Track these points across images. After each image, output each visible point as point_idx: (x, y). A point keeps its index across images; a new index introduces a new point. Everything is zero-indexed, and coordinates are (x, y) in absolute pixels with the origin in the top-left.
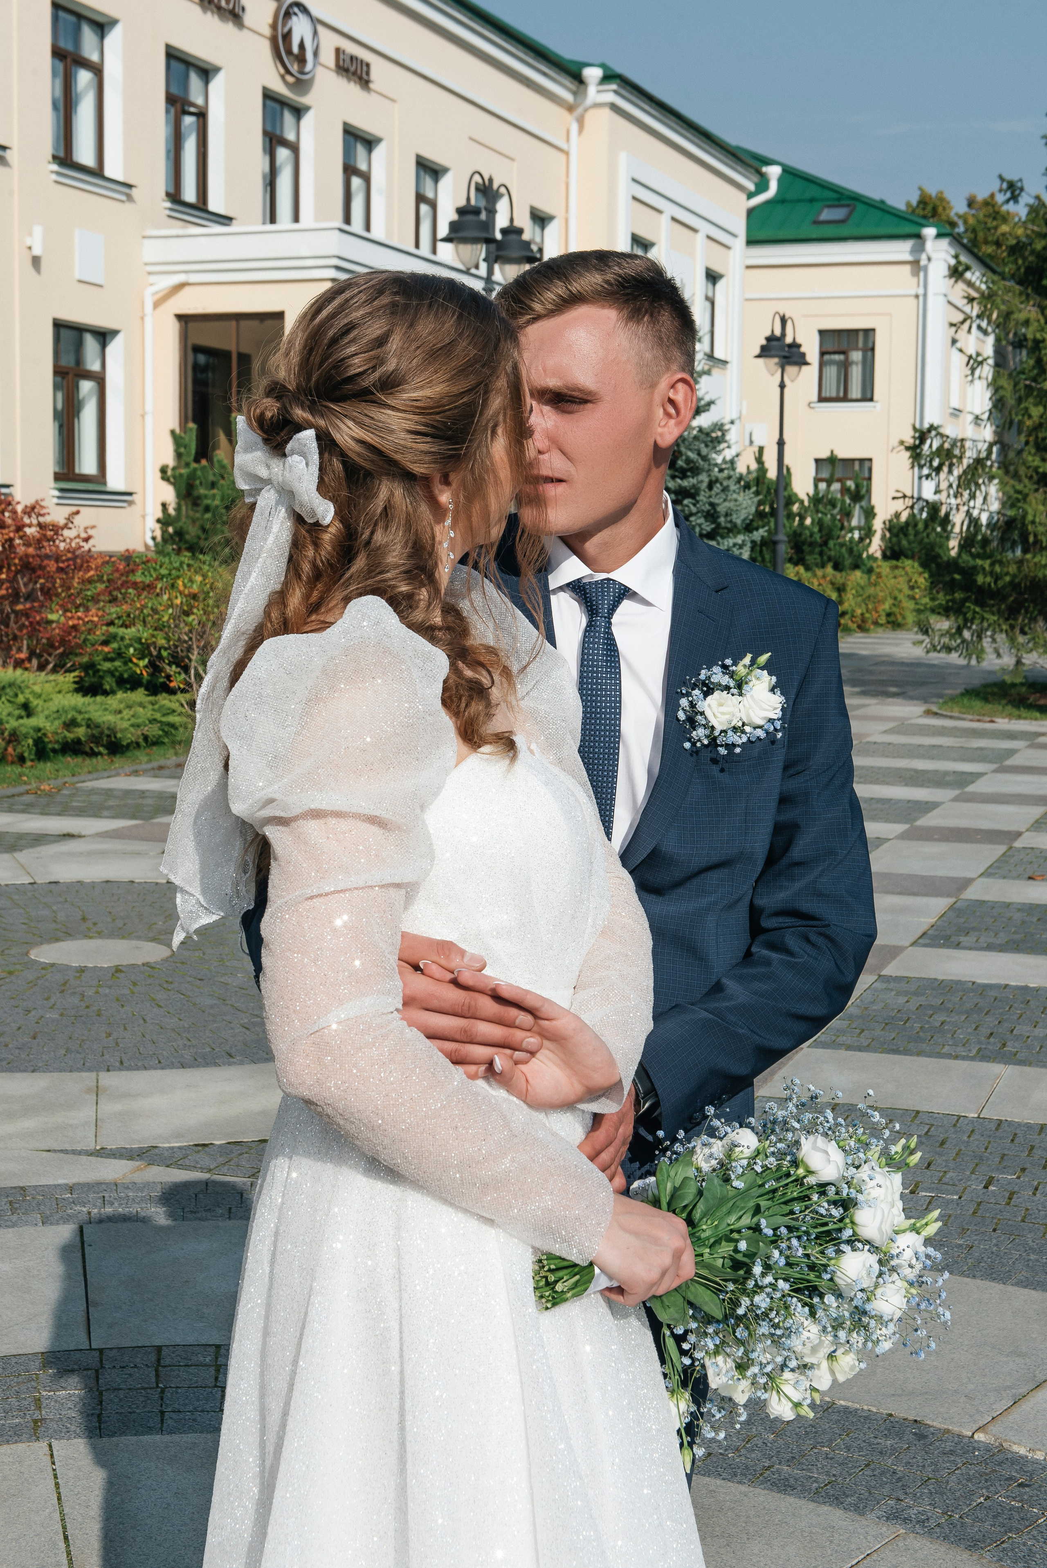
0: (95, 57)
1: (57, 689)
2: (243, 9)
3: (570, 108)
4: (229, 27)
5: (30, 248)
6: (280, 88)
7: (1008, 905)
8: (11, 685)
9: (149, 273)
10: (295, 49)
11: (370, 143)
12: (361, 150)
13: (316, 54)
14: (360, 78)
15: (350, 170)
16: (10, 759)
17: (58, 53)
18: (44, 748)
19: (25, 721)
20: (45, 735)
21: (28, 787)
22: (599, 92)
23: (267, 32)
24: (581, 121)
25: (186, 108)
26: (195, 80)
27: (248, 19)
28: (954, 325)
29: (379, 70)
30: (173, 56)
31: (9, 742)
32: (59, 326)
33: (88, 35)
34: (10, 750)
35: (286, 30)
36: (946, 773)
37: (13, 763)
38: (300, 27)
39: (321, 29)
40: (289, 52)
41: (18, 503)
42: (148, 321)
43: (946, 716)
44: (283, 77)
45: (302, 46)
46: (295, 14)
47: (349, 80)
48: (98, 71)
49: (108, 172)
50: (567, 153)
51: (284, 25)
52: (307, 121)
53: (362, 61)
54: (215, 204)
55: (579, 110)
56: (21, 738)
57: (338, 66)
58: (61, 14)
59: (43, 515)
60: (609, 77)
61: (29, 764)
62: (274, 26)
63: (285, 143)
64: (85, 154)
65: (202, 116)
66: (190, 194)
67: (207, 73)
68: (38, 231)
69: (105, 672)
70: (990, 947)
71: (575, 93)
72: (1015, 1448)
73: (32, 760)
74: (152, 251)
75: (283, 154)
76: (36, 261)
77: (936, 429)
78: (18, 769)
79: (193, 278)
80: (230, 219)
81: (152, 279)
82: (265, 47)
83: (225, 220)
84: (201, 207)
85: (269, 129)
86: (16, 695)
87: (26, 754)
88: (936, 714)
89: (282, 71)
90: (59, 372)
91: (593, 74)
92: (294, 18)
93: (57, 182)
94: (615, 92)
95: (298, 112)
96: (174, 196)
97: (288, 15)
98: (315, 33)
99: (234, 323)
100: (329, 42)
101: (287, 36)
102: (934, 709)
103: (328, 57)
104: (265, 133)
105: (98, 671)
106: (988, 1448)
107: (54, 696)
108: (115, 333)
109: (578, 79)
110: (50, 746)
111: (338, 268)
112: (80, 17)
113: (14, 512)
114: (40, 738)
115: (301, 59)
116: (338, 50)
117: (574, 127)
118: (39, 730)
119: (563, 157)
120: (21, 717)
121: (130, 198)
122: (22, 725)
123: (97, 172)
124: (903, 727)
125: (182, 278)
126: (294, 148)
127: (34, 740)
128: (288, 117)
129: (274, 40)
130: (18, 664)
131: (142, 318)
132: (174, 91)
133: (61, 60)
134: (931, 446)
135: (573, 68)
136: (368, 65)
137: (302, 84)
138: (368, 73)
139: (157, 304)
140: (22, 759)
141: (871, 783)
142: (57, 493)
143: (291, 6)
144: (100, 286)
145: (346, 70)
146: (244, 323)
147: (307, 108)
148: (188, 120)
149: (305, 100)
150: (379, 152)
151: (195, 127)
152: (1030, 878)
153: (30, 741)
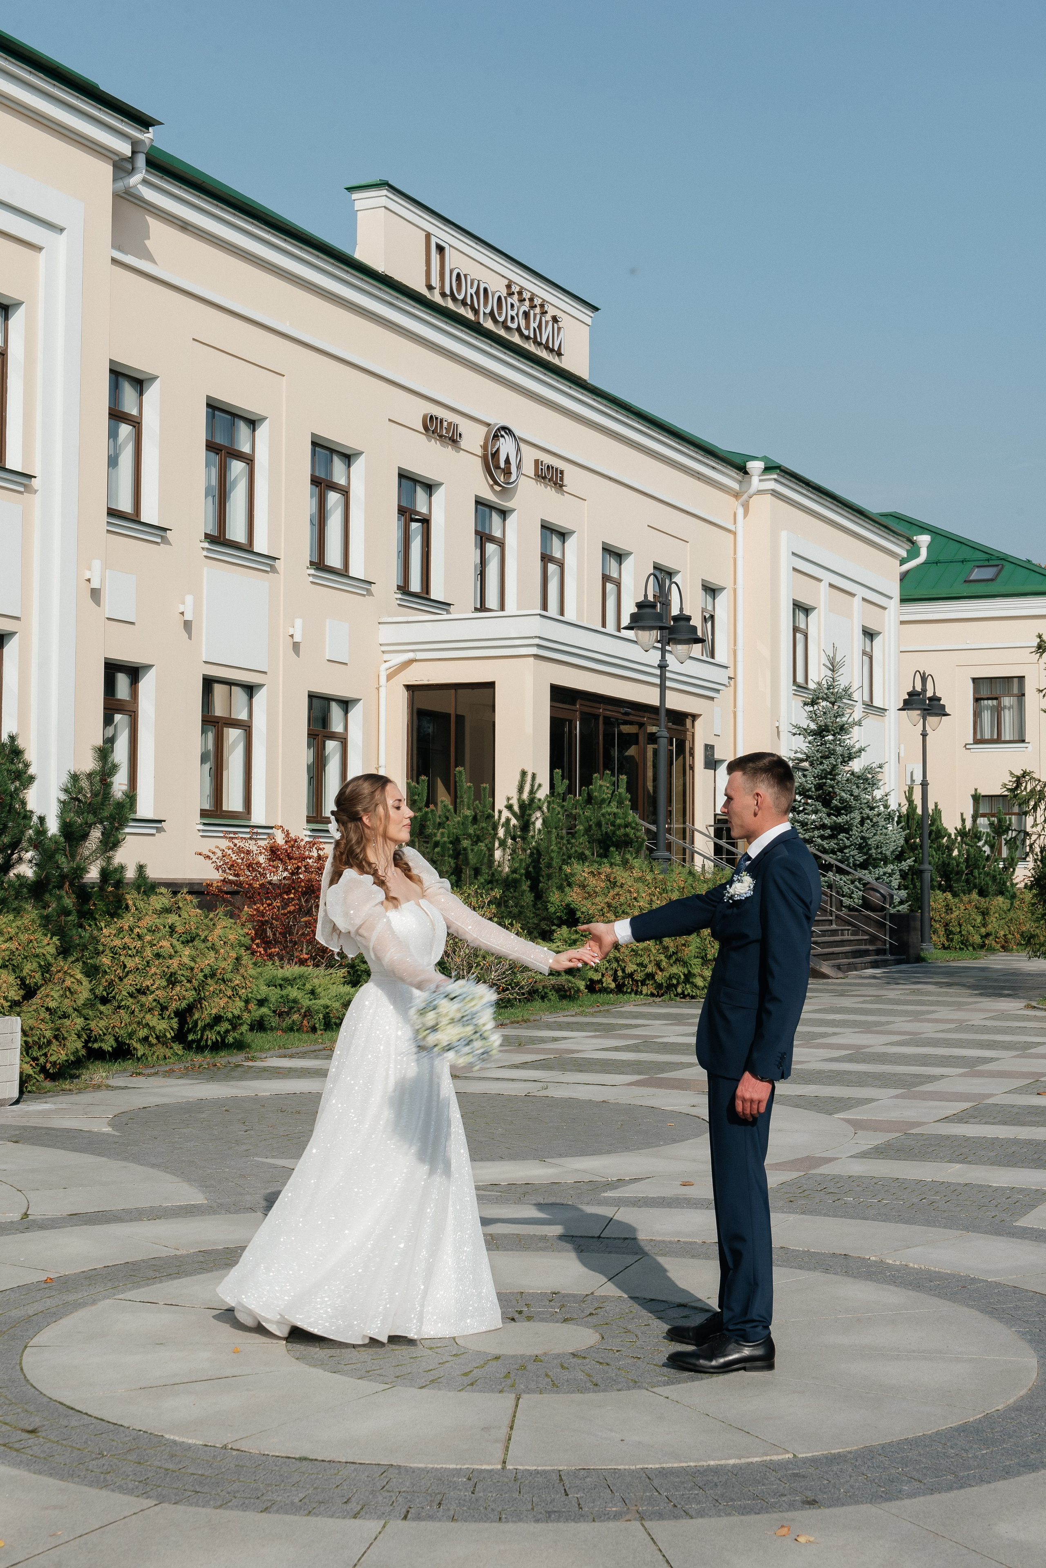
0: (342, 481)
1: (332, 982)
2: (460, 435)
3: (737, 495)
4: (449, 450)
5: (292, 636)
6: (489, 495)
7: (1013, 1106)
8: (301, 976)
9: (383, 652)
10: (502, 465)
11: (563, 535)
12: (556, 541)
13: (519, 467)
14: (555, 484)
15: (546, 558)
16: (305, 1029)
17: (316, 481)
18: (330, 1021)
19: (313, 1001)
20: (331, 1010)
21: (323, 1046)
22: (760, 481)
23: (479, 452)
24: (746, 506)
25: (413, 516)
26: (421, 494)
27: (463, 444)
28: (1042, 691)
29: (571, 475)
30: (404, 477)
31: (305, 1016)
32: (312, 696)
33: (338, 464)
34: (305, 1022)
35: (495, 449)
36: (1020, 1043)
37: (307, 1032)
38: (506, 446)
39: (522, 445)
40: (497, 467)
41: (302, 840)
42: (383, 691)
43: (1042, 1009)
44: (491, 486)
45: (507, 461)
46: (502, 436)
47: (546, 485)
48: (345, 492)
49: (352, 573)
50: (735, 534)
51: (492, 447)
52: (511, 520)
53: (557, 469)
54: (436, 593)
55: (745, 497)
56: (313, 1014)
57: (536, 474)
58: (317, 449)
59: (321, 849)
60: (768, 469)
61: (319, 1032)
62: (485, 447)
63: (492, 539)
64: (334, 559)
65: (426, 522)
66: (415, 586)
67: (430, 487)
68: (298, 622)
69: (362, 971)
70: (986, 1123)
71: (740, 482)
72: (888, 1261)
73: (321, 1030)
74: (386, 634)
75: (491, 548)
76: (296, 646)
77: (1029, 774)
78: (312, 1036)
79: (420, 655)
80: (449, 605)
81: (386, 657)
82: (478, 463)
83: (445, 606)
84: (424, 594)
85: (479, 529)
86: (304, 985)
87: (317, 1026)
88: (1035, 1007)
89: (491, 482)
90: (312, 735)
91: (756, 467)
92: (502, 439)
93: (312, 582)
94: (775, 480)
95: (504, 513)
96: (404, 589)
97: (496, 437)
98: (518, 450)
99: (453, 691)
100: (529, 455)
101: (496, 454)
102: (1034, 1004)
103: (529, 468)
104: (477, 532)
105: (357, 971)
106: (875, 1261)
107: (330, 986)
108: (357, 701)
109: (743, 470)
110: (333, 1020)
111: (539, 646)
112: (332, 451)
113: (299, 847)
114: (328, 1013)
115: (507, 472)
116: (536, 462)
117: (740, 511)
118: (328, 1007)
119: (732, 536)
120: (311, 1000)
121: (369, 593)
122: (314, 1004)
123: (343, 573)
124: (1003, 1016)
125: (411, 655)
126: (501, 544)
127: (324, 1016)
128: (496, 518)
129: (485, 458)
130: (302, 962)
131: (378, 689)
132: (404, 504)
133: (317, 486)
134: (1026, 788)
135: (738, 461)
136: (562, 472)
137: (506, 491)
138: (562, 479)
139: (389, 677)
140: (314, 1029)
141: (956, 1047)
142: (309, 833)
143: (498, 429)
144: (346, 664)
145: (544, 478)
146: (460, 691)
147: (513, 510)
148: (414, 526)
149: (509, 505)
150: (571, 542)
151: (420, 531)
152: (1038, 1094)
153: (321, 1016)
